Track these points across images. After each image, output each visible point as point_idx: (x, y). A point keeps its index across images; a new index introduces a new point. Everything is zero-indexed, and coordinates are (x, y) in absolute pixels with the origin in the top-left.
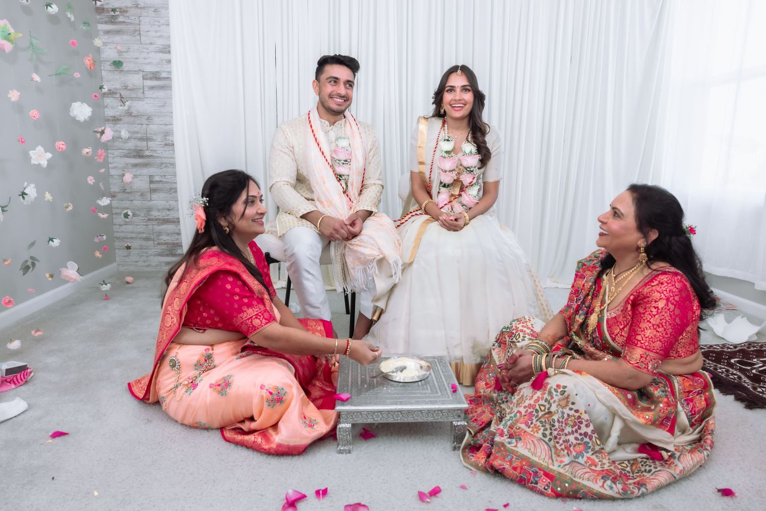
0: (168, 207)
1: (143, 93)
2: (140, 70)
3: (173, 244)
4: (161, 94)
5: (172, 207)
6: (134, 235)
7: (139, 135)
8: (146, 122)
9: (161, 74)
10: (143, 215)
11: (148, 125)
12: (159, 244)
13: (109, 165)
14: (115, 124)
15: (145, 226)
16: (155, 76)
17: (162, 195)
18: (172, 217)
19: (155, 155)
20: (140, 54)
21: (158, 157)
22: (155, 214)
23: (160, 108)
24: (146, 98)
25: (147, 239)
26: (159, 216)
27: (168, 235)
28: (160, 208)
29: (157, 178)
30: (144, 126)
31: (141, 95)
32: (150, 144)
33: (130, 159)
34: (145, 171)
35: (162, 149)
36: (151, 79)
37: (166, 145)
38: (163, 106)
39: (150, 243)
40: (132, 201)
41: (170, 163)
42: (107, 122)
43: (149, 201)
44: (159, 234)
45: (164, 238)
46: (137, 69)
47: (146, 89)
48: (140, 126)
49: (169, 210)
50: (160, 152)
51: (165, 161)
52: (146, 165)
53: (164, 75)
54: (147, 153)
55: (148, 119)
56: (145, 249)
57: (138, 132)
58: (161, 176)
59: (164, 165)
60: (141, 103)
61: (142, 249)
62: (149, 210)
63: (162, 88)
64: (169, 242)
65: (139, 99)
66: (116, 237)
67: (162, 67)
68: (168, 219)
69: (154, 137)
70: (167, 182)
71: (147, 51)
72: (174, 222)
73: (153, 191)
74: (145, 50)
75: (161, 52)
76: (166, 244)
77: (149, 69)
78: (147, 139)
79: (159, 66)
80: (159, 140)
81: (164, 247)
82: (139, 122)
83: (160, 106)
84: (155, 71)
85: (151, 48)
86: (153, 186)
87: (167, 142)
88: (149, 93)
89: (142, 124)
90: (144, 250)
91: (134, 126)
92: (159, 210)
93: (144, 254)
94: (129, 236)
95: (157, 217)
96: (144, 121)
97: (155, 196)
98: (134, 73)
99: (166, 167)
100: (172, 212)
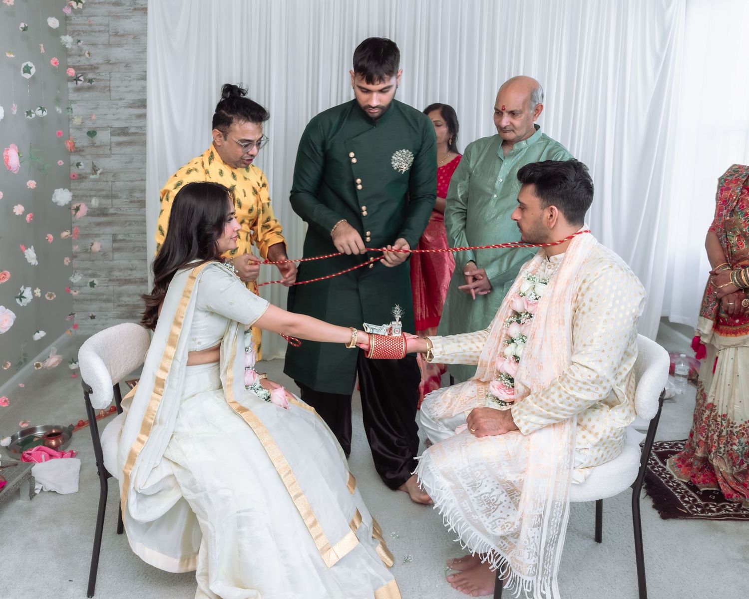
0: (130, 266)
1: (110, 149)
2: (108, 126)
3: (134, 305)
4: (129, 150)
5: (134, 267)
6: (93, 297)
7: (104, 193)
8: (112, 179)
9: (129, 129)
10: (104, 275)
11: (114, 182)
12: (119, 306)
13: (73, 224)
14: (80, 182)
15: (105, 287)
16: (123, 132)
17: (125, 254)
18: (134, 278)
19: (119, 213)
20: (109, 110)
21: (123, 215)
22: (117, 274)
23: (127, 164)
24: (113, 154)
25: (107, 301)
26: (120, 276)
27: (129, 296)
28: (122, 267)
29: (120, 237)
30: (110, 183)
31: (108, 152)
32: (115, 201)
33: (93, 218)
34: (109, 230)
35: (127, 206)
36: (119, 135)
37: (131, 202)
38: (130, 162)
39: (110, 305)
40: (93, 261)
41: (134, 221)
42: (72, 181)
43: (111, 261)
44: (120, 295)
45: (125, 299)
46: (105, 125)
47: (113, 145)
48: (105, 183)
49: (131, 270)
50: (124, 209)
51: (130, 218)
52: (109, 224)
53: (132, 130)
54: (112, 211)
55: (114, 176)
56: (105, 311)
57: (103, 190)
58: (124, 234)
59: (128, 223)
60: (107, 160)
61: (101, 311)
62: (111, 270)
63: (130, 143)
64: (129, 303)
65: (107, 156)
66: (75, 299)
67: (131, 122)
68: (130, 279)
69: (120, 194)
70: (130, 241)
71: (116, 106)
72: (136, 282)
73: (115, 250)
74: (114, 106)
75: (130, 107)
76: (127, 305)
77: (117, 125)
78: (112, 196)
79: (128, 121)
80: (124, 196)
81: (124, 309)
82: (105, 179)
83: (126, 163)
84: (124, 126)
85: (121, 103)
86: (116, 245)
87: (133, 199)
88: (116, 150)
89: (107, 182)
90: (104, 313)
91: (99, 183)
92: (121, 270)
93: (103, 317)
94: (89, 298)
95: (119, 278)
96: (110, 178)
97: (117, 255)
98: (102, 130)
99: (130, 225)
100: (134, 272)
